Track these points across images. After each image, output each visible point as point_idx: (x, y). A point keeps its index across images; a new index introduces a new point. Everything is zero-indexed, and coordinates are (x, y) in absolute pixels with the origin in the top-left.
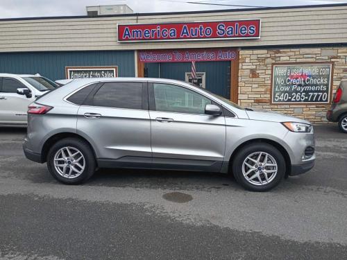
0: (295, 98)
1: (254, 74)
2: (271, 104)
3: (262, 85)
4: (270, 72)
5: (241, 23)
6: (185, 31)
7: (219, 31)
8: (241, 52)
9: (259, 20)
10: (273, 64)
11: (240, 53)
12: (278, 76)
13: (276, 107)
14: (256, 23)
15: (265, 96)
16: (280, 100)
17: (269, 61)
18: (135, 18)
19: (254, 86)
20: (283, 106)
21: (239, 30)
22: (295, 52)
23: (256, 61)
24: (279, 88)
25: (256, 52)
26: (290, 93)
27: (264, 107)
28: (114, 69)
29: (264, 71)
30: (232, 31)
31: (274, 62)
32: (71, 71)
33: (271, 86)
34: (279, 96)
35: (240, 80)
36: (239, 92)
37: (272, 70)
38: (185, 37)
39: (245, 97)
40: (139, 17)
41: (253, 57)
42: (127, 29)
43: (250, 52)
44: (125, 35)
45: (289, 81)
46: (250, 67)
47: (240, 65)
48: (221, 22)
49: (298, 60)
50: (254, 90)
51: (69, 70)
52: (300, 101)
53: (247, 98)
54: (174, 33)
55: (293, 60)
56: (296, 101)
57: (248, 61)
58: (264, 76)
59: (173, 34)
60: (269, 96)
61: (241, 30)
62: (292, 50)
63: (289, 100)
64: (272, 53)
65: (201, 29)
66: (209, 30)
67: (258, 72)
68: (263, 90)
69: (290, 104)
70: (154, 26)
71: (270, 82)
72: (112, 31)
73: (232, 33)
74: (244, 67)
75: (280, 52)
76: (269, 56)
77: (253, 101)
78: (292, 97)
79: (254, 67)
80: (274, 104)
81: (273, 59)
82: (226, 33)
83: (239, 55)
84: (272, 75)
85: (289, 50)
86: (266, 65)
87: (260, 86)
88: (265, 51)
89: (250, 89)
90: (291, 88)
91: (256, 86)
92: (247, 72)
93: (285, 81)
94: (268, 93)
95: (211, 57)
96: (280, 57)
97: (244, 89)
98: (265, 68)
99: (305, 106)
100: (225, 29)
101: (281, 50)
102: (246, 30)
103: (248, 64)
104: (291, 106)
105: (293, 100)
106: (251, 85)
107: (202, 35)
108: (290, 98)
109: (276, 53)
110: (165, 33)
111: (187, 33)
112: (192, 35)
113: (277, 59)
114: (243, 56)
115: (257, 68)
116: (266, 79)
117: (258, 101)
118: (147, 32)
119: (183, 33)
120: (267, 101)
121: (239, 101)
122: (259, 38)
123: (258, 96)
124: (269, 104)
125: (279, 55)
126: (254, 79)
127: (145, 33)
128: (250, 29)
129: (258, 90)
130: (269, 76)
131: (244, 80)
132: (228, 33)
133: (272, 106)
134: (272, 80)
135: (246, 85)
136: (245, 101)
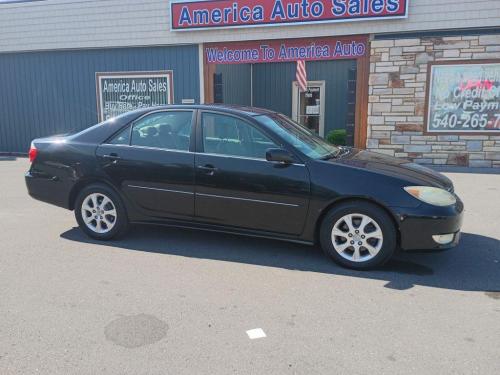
0: (469, 123)
2: (425, 133)
3: (409, 100)
4: (425, 76)
6: (278, 10)
7: (336, 7)
8: (374, 44)
10: (430, 64)
11: (372, 46)
12: (439, 85)
13: (434, 138)
15: (415, 119)
16: (441, 127)
17: (423, 57)
19: (395, 102)
20: (447, 138)
21: (370, 5)
22: (470, 41)
23: (400, 58)
24: (440, 106)
25: (400, 42)
27: (413, 138)
28: (167, 76)
29: (413, 76)
30: (357, 6)
31: (431, 59)
32: (103, 80)
33: (427, 101)
34: (441, 119)
35: (371, 88)
36: (369, 113)
37: (428, 73)
38: (278, 20)
39: (379, 120)
41: (394, 52)
42: (185, 10)
43: (390, 43)
44: (183, 19)
45: (458, 92)
46: (388, 69)
47: (372, 66)
49: (476, 56)
50: (394, 109)
51: (100, 78)
52: (478, 128)
53: (382, 122)
54: (260, 13)
55: (467, 56)
56: (471, 128)
57: (385, 59)
58: (414, 84)
59: (258, 16)
60: (422, 119)
61: (374, 5)
62: (465, 38)
63: (458, 127)
64: (428, 43)
65: (305, 5)
66: (319, 6)
67: (402, 77)
68: (411, 108)
69: (459, 134)
70: (228, 3)
71: (423, 95)
72: (163, 13)
73: (357, 11)
74: (378, 70)
75: (443, 43)
76: (423, 48)
77: (393, 128)
79: (396, 69)
80: (431, 134)
81: (430, 54)
82: (347, 10)
83: (370, 49)
84: (428, 82)
85: (459, 38)
86: (418, 65)
87: (405, 101)
88: (416, 41)
89: (388, 107)
90: (462, 106)
91: (400, 101)
92: (384, 79)
93: (451, 93)
94: (420, 113)
95: (323, 52)
96: (442, 51)
97: (378, 108)
98: (415, 70)
99: (486, 138)
100: (346, 3)
101: (445, 39)
102: (381, 4)
103: (385, 64)
104: (461, 137)
105: (465, 125)
106: (389, 100)
107: (306, 15)
108: (459, 122)
109: (435, 43)
110: (245, 14)
111: (281, 12)
112: (290, 16)
113: (437, 54)
114: (377, 50)
115: (402, 70)
116: (417, 89)
117: (402, 128)
118: (216, 13)
119: (275, 12)
120: (419, 128)
121: (368, 128)
122: (406, 17)
123: (403, 119)
124: (421, 133)
125: (441, 47)
126: (395, 90)
127: (214, 16)
128: (390, 3)
129: (402, 109)
130: (422, 85)
131: (380, 91)
132: (351, 11)
133: (426, 137)
134: (427, 91)
135: (382, 101)
136: (379, 128)
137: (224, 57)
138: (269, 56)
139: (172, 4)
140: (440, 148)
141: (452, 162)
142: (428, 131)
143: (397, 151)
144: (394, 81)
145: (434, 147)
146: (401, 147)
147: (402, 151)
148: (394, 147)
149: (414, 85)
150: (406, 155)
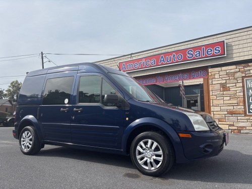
1: (224, 87)
2: (246, 115)
3: (233, 96)
4: (241, 85)
5: (207, 46)
6: (162, 59)
7: (189, 55)
8: (210, 70)
9: (224, 41)
10: (243, 78)
12: (251, 88)
14: (222, 44)
15: (239, 107)
17: (239, 75)
18: (130, 56)
19: (225, 98)
21: (205, 53)
23: (226, 76)
25: (224, 68)
27: (239, 118)
29: (234, 84)
30: (199, 53)
31: (244, 75)
33: (244, 97)
35: (211, 94)
36: (211, 105)
37: (243, 83)
38: (162, 64)
39: (218, 109)
41: (221, 73)
42: (124, 65)
43: (219, 69)
44: (123, 68)
46: (220, 82)
47: (210, 81)
48: (189, 48)
50: (225, 102)
53: (219, 110)
54: (154, 62)
57: (217, 76)
60: (243, 107)
61: (207, 52)
64: (241, 67)
65: (174, 56)
66: (181, 56)
67: (228, 85)
68: (235, 102)
70: (141, 59)
71: (242, 94)
72: (116, 67)
73: (199, 56)
74: (214, 83)
76: (238, 70)
77: (226, 113)
79: (225, 81)
80: (250, 116)
81: (242, 72)
82: (194, 56)
83: (208, 73)
84: (243, 87)
86: (236, 79)
87: (231, 97)
88: (234, 67)
89: (222, 102)
91: (228, 98)
92: (218, 87)
94: (241, 104)
95: (186, 77)
96: (250, 70)
98: (236, 81)
100: (194, 53)
101: (249, 64)
102: (211, 51)
103: (217, 79)
106: (222, 98)
107: (175, 60)
109: (244, 67)
110: (148, 63)
111: (163, 60)
112: (168, 61)
113: (247, 73)
114: (212, 73)
115: (227, 82)
116: (237, 91)
117: (231, 113)
119: (161, 61)
120: (242, 112)
121: (212, 113)
122: (225, 55)
123: (232, 108)
124: (243, 115)
125: (248, 68)
126: (224, 93)
127: (135, 65)
128: (216, 50)
129: (231, 102)
130: (240, 89)
131: (216, 93)
132: (196, 56)
133: (247, 118)
134: (244, 92)
135: (218, 98)
136: (218, 113)
137: (141, 82)
138: (160, 81)
139: (119, 63)
142: (248, 114)
143: (230, 125)
144: (223, 88)
146: (232, 123)
147: (233, 125)
148: (228, 123)
149: (235, 89)
150: (236, 128)
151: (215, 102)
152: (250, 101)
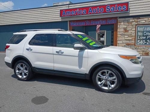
3: (130, 36)
4: (135, 29)
5: (118, 4)
6: (90, 11)
7: (107, 9)
8: (119, 20)
9: (128, 3)
11: (118, 20)
12: (139, 31)
13: (138, 47)
15: (132, 41)
16: (140, 44)
17: (134, 23)
18: (68, 6)
19: (125, 36)
20: (142, 47)
21: (117, 9)
22: (148, 18)
23: (127, 24)
24: (139, 38)
25: (127, 19)
26: (146, 40)
27: (131, 47)
29: (131, 29)
30: (114, 9)
31: (137, 24)
33: (135, 36)
34: (140, 41)
35: (118, 34)
36: (118, 40)
37: (136, 28)
38: (90, 14)
39: (121, 42)
40: (70, 6)
41: (125, 22)
42: (64, 11)
43: (124, 19)
44: (63, 14)
45: (145, 33)
46: (123, 27)
47: (118, 26)
48: (108, 5)
50: (125, 38)
53: (122, 43)
54: (85, 12)
56: (149, 44)
60: (134, 41)
61: (119, 8)
63: (145, 44)
65: (98, 9)
66: (102, 9)
67: (128, 29)
68: (130, 38)
69: (146, 46)
70: (76, 9)
74: (120, 27)
76: (134, 21)
77: (125, 44)
78: (147, 42)
79: (126, 27)
80: (137, 46)
81: (136, 22)
82: (110, 10)
84: (135, 30)
85: (145, 17)
86: (132, 26)
88: (132, 18)
89: (123, 38)
90: (147, 37)
91: (127, 36)
92: (122, 30)
93: (143, 34)
95: (104, 22)
96: (140, 21)
100: (110, 8)
101: (140, 18)
102: (121, 8)
103: (123, 25)
104: (146, 47)
105: (147, 43)
107: (98, 12)
108: (146, 43)
109: (137, 19)
110: (81, 12)
111: (91, 11)
112: (94, 12)
113: (138, 22)
114: (120, 21)
115: (128, 27)
116: (132, 33)
117: (128, 45)
118: (73, 12)
120: (133, 44)
121: (118, 44)
122: (128, 11)
123: (128, 42)
124: (134, 46)
126: (125, 33)
127: (72, 13)
128: (123, 7)
129: (128, 38)
130: (134, 31)
131: (121, 33)
132: (112, 10)
133: (136, 47)
134: (135, 33)
135: (121, 36)
136: (121, 44)
137: (75, 24)
138: (88, 24)
139: (60, 10)
140: (140, 50)
141: (144, 55)
142: (136, 45)
144: (125, 30)
145: (138, 50)
149: (132, 31)
151: (120, 38)
152: (138, 38)
